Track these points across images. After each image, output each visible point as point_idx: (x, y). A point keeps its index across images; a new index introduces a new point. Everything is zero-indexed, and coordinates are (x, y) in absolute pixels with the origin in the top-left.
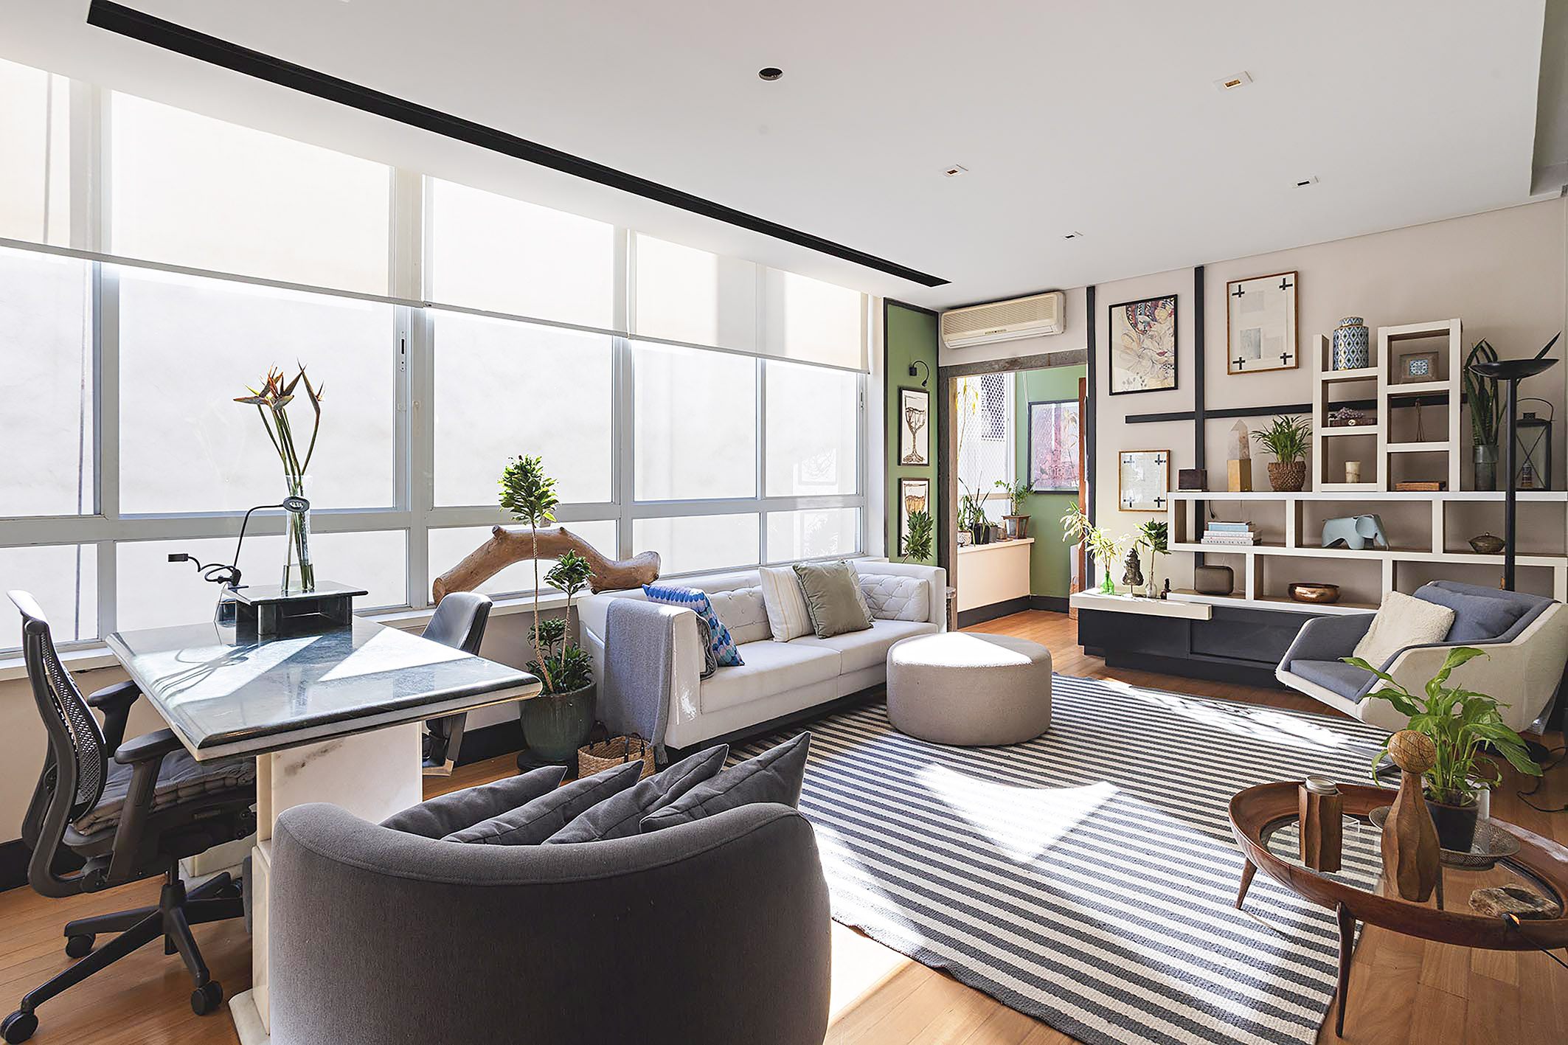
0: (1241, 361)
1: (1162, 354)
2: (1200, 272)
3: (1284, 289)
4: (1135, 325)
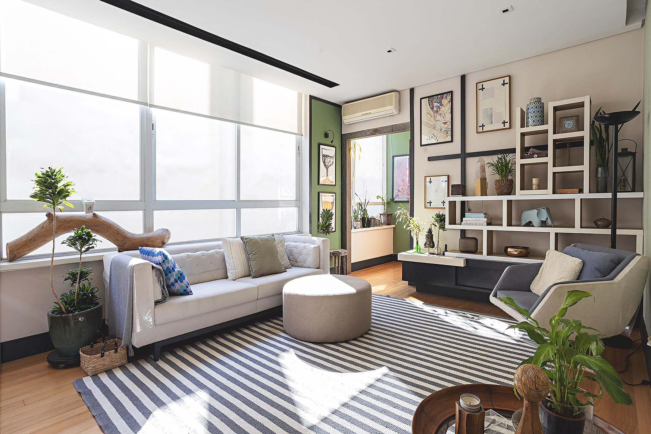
0: (483, 126)
1: (445, 123)
2: (463, 78)
3: (504, 86)
4: (432, 108)
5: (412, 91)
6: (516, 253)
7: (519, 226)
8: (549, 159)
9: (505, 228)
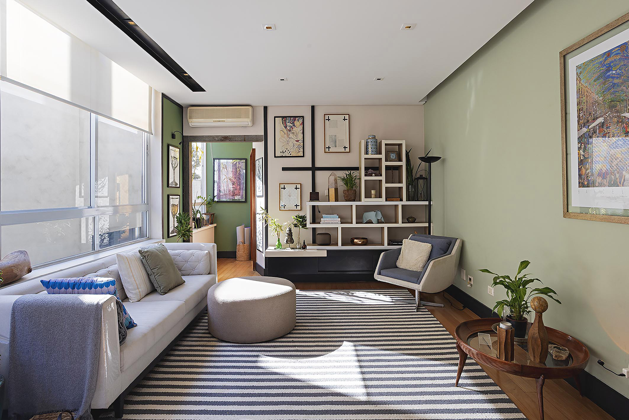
0: (329, 148)
1: (298, 141)
2: (313, 108)
3: (345, 121)
4: (286, 127)
5: (266, 108)
6: (360, 243)
7: (362, 223)
8: (383, 178)
9: (354, 225)
